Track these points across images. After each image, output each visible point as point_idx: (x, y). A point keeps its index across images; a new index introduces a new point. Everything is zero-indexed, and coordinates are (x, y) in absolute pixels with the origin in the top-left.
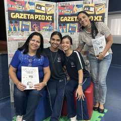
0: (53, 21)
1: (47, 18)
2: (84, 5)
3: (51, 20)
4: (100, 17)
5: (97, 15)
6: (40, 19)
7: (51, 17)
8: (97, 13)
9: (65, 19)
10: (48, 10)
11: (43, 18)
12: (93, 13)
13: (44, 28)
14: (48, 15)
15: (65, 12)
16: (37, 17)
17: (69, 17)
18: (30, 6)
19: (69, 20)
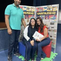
0: (34, 15)
1: (32, 13)
2: (48, 7)
3: (33, 14)
4: (55, 12)
5: (53, 12)
6: (28, 14)
7: (33, 13)
8: (53, 11)
9: (39, 14)
10: (32, 10)
11: (30, 13)
12: (52, 11)
13: (30, 17)
14: (32, 12)
15: (39, 10)
16: (27, 13)
17: (41, 13)
18: (25, 9)
19: (41, 14)
